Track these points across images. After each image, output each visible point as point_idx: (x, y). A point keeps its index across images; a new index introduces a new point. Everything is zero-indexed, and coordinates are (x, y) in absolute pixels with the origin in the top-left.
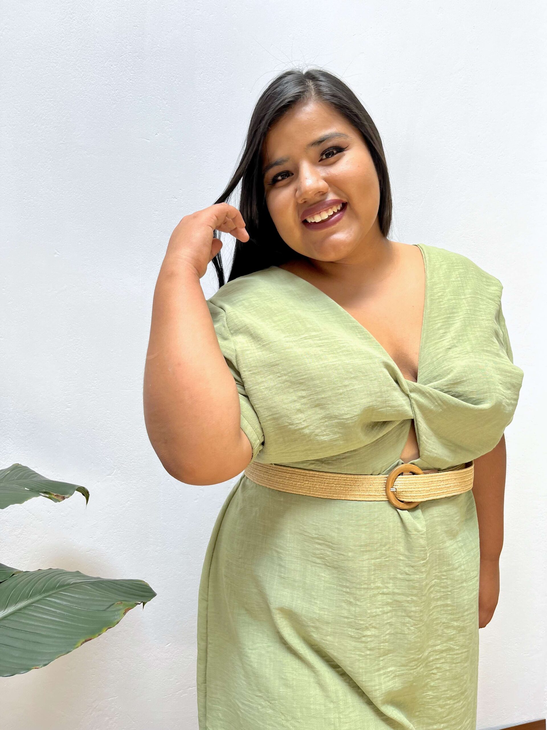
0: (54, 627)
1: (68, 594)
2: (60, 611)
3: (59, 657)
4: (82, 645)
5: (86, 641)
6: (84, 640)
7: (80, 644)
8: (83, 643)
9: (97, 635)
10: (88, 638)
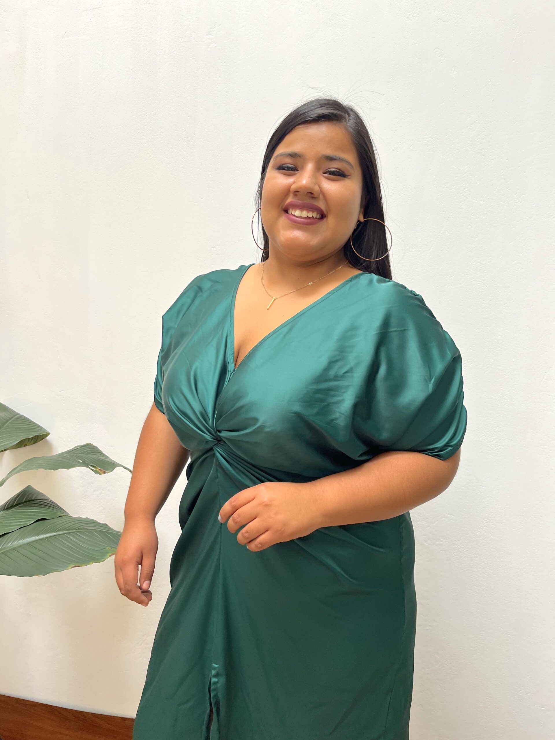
0: (60, 553)
1: (80, 535)
2: (69, 544)
3: (54, 572)
4: (72, 568)
5: (75, 567)
6: (74, 566)
7: (70, 568)
8: (73, 567)
9: (85, 565)
10: (77, 565)
